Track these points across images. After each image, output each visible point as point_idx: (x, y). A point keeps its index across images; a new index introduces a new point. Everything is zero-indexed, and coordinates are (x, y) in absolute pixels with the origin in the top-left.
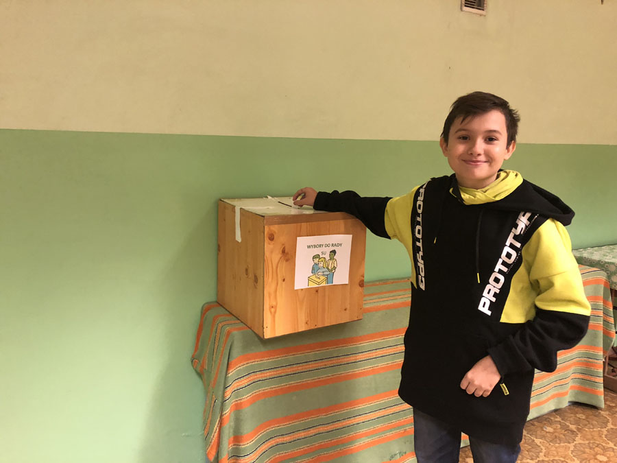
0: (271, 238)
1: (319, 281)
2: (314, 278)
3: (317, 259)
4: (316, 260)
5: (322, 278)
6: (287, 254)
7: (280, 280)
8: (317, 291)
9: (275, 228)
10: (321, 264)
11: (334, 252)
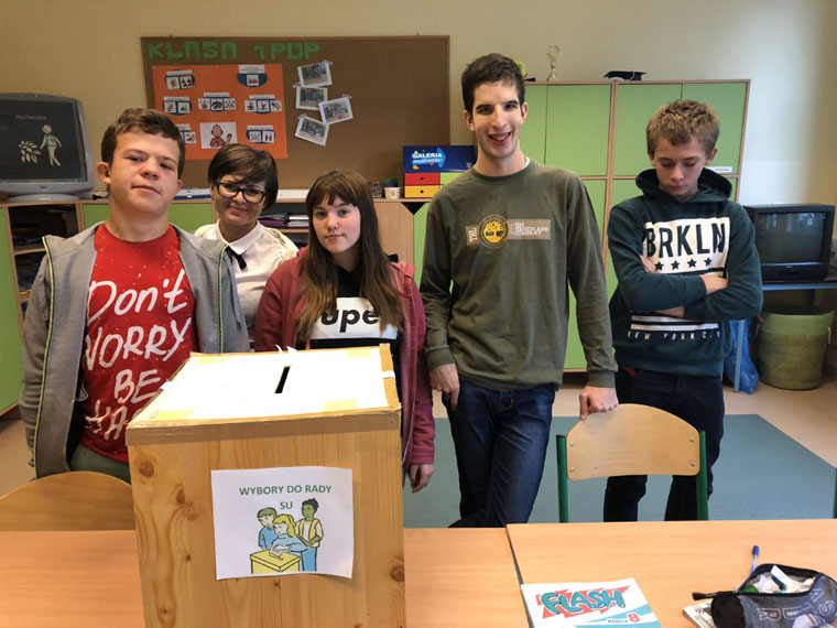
1: (280, 563)
2: (265, 555)
3: (271, 518)
4: (269, 520)
5: (287, 557)
6: (191, 504)
7: (178, 559)
8: (276, 583)
9: (154, 451)
10: (282, 529)
11: (313, 503)
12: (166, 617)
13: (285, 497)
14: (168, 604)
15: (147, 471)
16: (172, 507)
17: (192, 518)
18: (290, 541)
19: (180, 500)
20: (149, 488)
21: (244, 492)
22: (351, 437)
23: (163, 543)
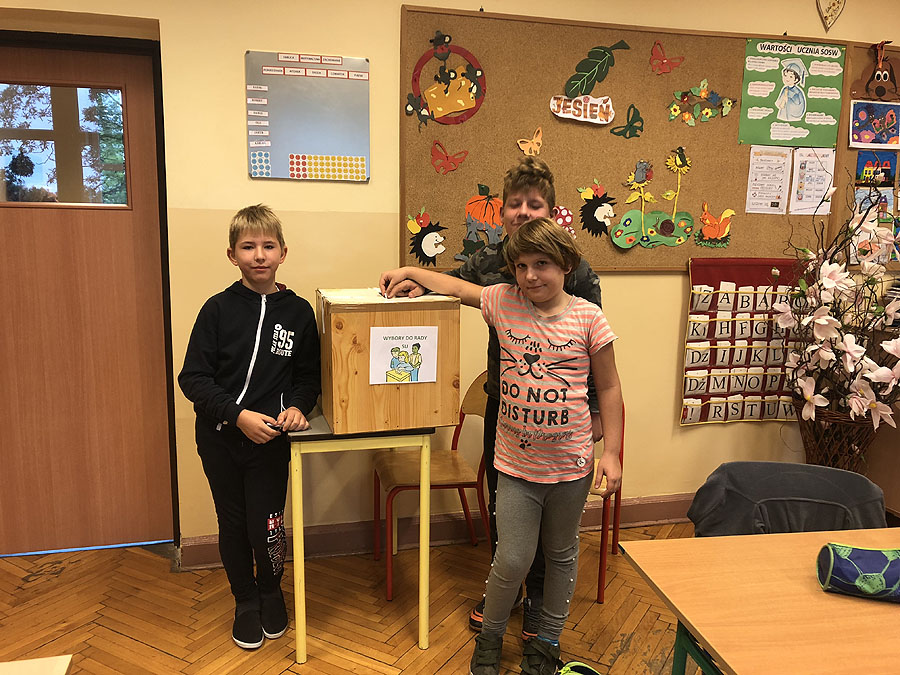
2: (393, 373)
4: (396, 354)
5: (404, 374)
6: (359, 345)
7: (352, 373)
8: (398, 386)
9: (343, 316)
10: (402, 359)
11: (418, 346)
12: (344, 404)
13: (405, 342)
14: (345, 398)
15: (340, 327)
16: (350, 346)
17: (359, 352)
18: (405, 365)
19: (354, 342)
20: (340, 336)
21: (385, 339)
22: (437, 312)
23: (345, 364)
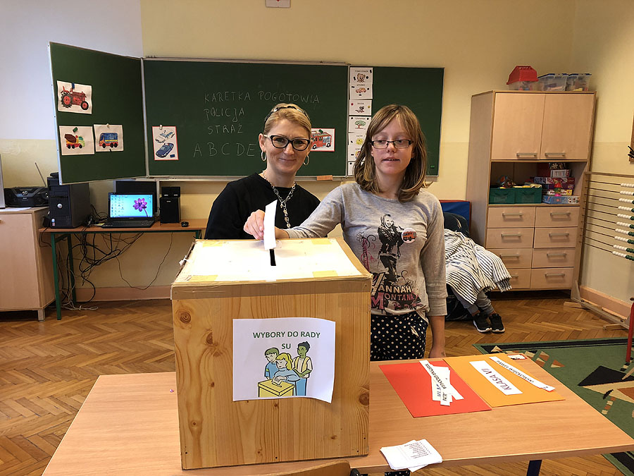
0: (186, 318)
1: (279, 389)
2: (269, 384)
3: (275, 356)
4: (272, 358)
5: (285, 385)
6: (216, 344)
7: (205, 385)
8: (276, 404)
9: (190, 304)
10: (282, 364)
11: (306, 345)
12: (195, 428)
13: (286, 340)
14: (197, 419)
16: (202, 347)
17: (217, 355)
18: (287, 373)
19: (209, 341)
20: (187, 332)
21: (256, 335)
22: (335, 297)
23: (195, 372)
